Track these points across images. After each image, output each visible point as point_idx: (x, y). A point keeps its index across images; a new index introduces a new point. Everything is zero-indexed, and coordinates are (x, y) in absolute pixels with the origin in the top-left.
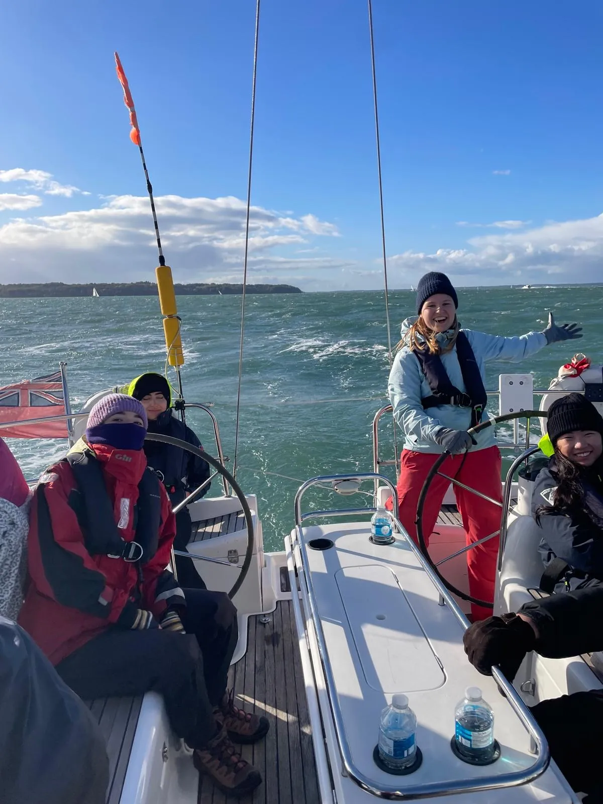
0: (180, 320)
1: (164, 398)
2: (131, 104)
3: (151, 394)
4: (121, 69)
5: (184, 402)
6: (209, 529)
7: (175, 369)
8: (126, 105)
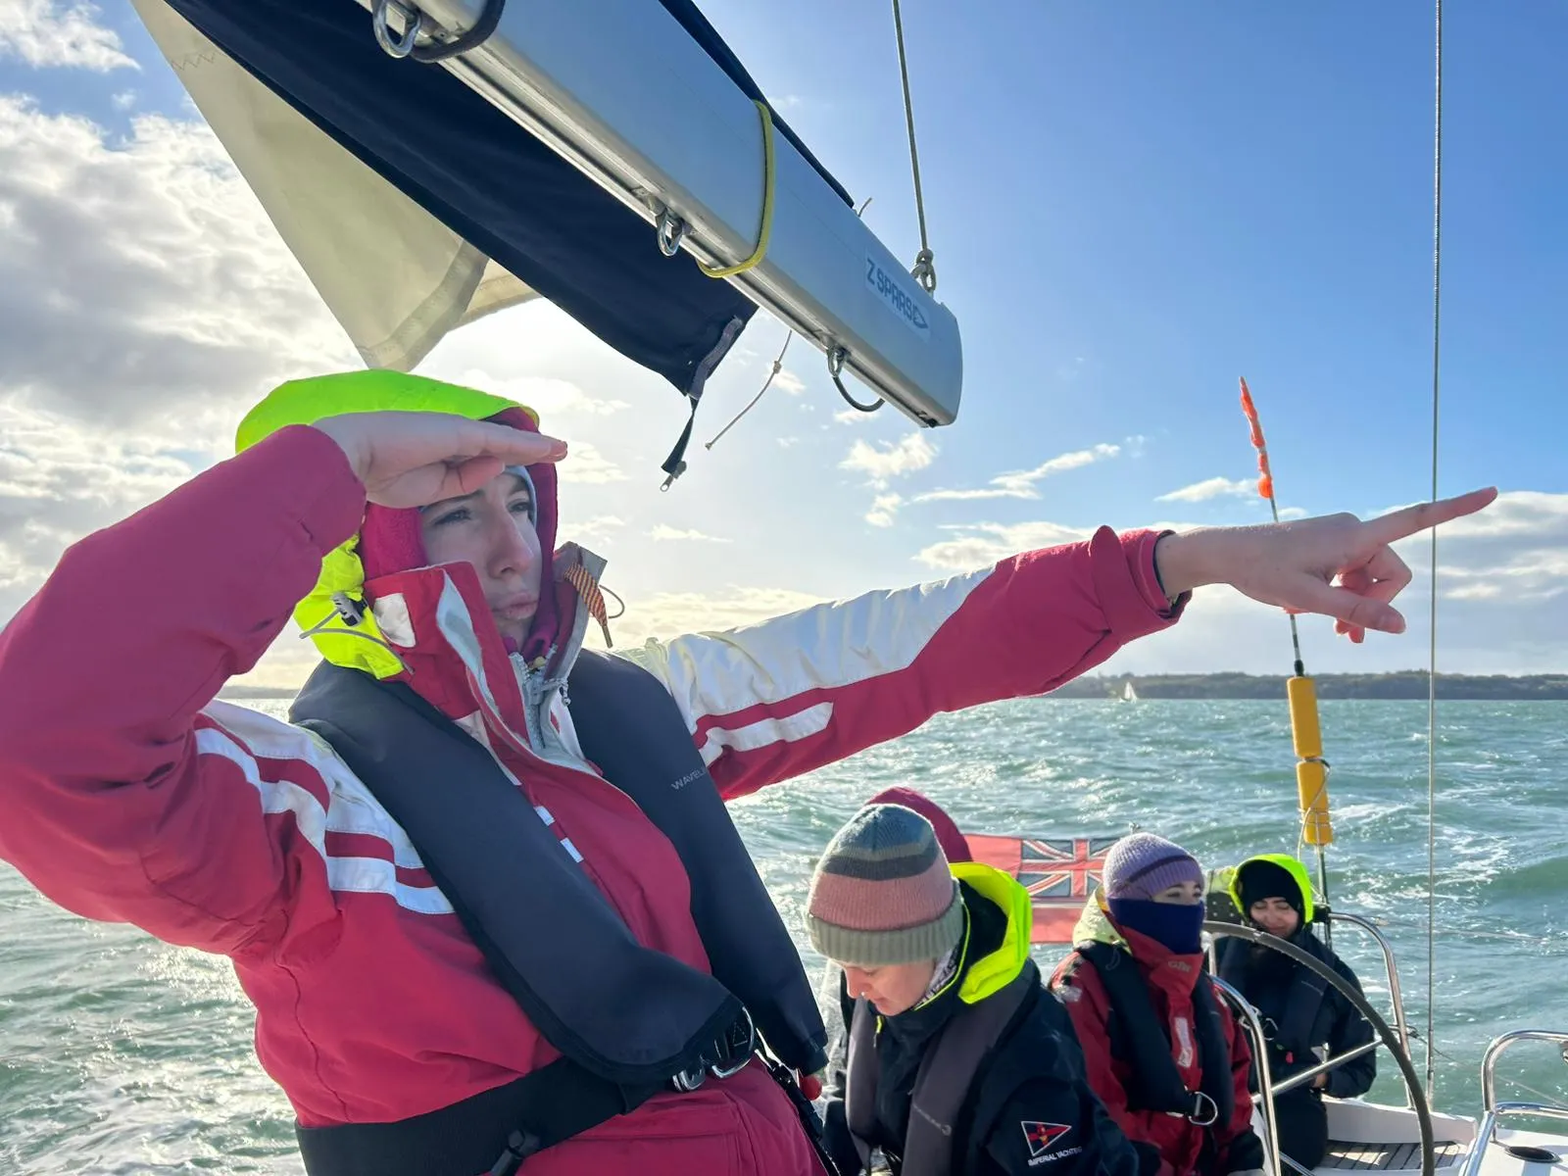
0: (1327, 765)
1: (1290, 908)
2: (1260, 441)
3: (1266, 900)
4: (1247, 398)
5: (1328, 910)
6: (1353, 1156)
7: (1316, 851)
8: (1253, 445)
